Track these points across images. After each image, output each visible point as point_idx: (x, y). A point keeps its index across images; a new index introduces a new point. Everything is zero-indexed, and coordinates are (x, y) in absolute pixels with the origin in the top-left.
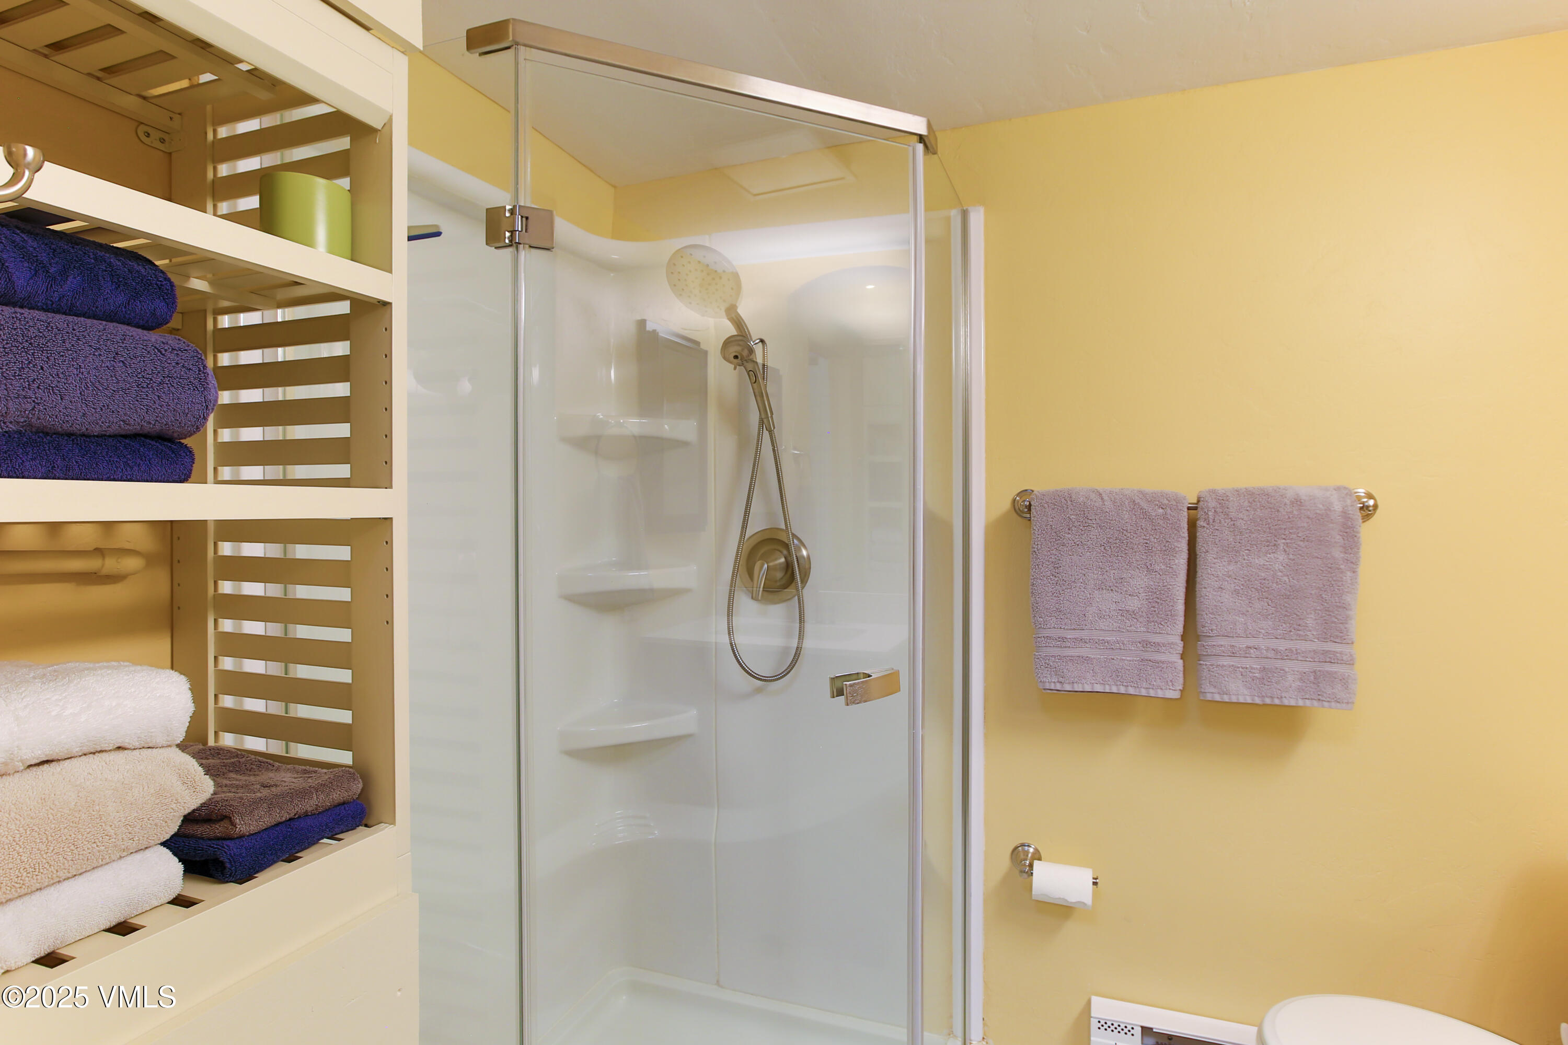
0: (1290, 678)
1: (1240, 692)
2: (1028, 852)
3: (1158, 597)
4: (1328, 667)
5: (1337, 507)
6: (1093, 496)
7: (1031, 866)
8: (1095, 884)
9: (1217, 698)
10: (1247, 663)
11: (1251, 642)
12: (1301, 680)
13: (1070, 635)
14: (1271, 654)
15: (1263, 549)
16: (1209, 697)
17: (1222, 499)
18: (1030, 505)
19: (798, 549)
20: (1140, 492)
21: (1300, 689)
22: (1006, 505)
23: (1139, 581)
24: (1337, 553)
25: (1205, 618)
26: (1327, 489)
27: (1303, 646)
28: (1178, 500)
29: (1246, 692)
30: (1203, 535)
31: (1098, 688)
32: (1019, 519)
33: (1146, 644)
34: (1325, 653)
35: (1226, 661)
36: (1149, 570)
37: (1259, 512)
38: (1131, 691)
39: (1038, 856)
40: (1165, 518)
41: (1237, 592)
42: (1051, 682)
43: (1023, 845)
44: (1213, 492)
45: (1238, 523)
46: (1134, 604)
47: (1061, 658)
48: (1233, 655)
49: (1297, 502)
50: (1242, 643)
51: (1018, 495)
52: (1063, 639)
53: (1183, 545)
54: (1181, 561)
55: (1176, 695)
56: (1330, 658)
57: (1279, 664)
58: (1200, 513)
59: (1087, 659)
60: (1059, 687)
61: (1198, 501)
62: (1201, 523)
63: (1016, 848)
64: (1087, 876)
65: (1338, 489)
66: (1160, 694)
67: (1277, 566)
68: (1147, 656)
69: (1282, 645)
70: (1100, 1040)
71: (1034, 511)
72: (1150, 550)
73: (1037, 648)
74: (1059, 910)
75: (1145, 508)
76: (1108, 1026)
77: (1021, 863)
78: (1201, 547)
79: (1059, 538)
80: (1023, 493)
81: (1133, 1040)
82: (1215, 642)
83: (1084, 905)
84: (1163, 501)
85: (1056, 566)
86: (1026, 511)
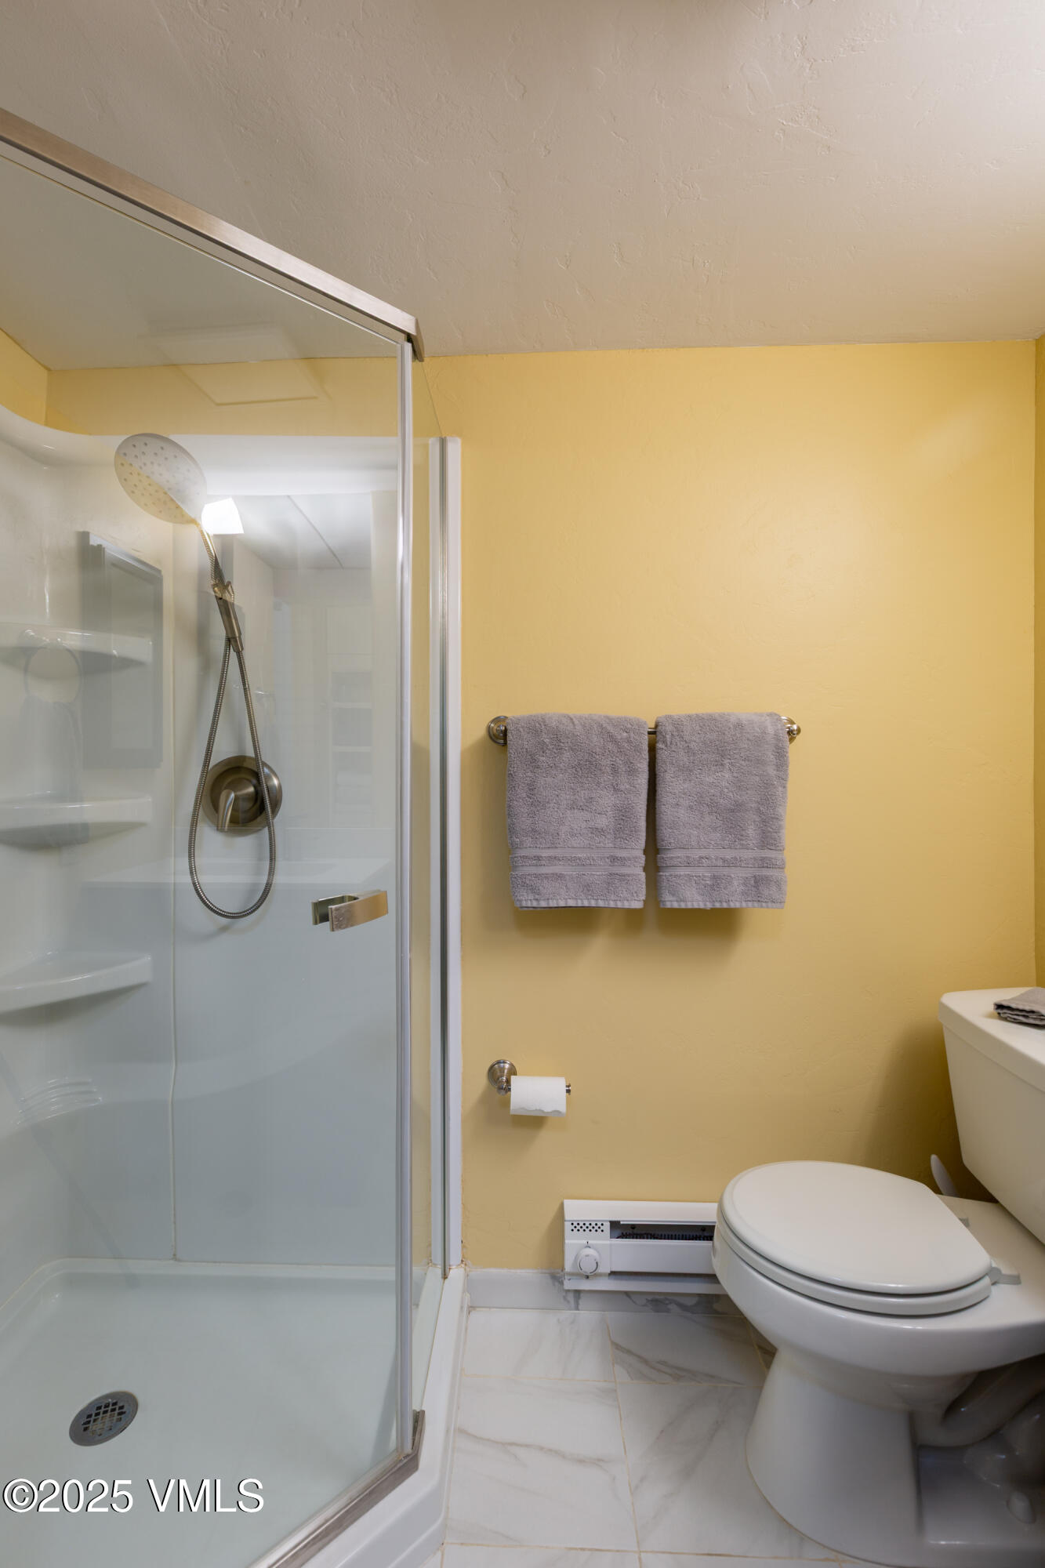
0: (736, 883)
1: (694, 899)
2: (504, 1068)
3: (623, 814)
4: (765, 872)
5: (771, 730)
6: (564, 721)
7: (508, 1082)
8: (568, 1091)
9: (676, 905)
10: (700, 871)
11: (703, 853)
12: (745, 884)
13: (545, 853)
14: (720, 863)
15: (713, 768)
16: (668, 905)
17: (677, 724)
18: (506, 730)
19: (268, 778)
20: (607, 717)
21: (743, 893)
22: (480, 732)
23: (607, 800)
24: (771, 771)
25: (666, 833)
26: (761, 715)
27: (747, 854)
28: (639, 725)
29: (699, 898)
30: (663, 754)
31: (570, 903)
32: (495, 745)
33: (614, 859)
34: (763, 859)
35: (682, 871)
36: (616, 790)
37: (708, 736)
38: (601, 904)
39: (513, 1071)
40: (629, 742)
41: (691, 807)
42: (527, 900)
43: (499, 1062)
44: (669, 717)
45: (692, 745)
46: (602, 822)
47: (537, 876)
48: (688, 865)
49: (739, 725)
50: (696, 854)
51: (492, 721)
52: (538, 858)
53: (643, 766)
54: (643, 780)
55: (640, 905)
56: (765, 863)
57: (726, 871)
58: (659, 737)
59: (560, 877)
60: (535, 904)
61: (656, 726)
62: (660, 745)
63: (492, 1067)
64: (560, 1084)
65: (770, 715)
66: (626, 905)
67: (724, 783)
68: (615, 870)
69: (729, 854)
70: (573, 1242)
71: (509, 735)
72: (615, 770)
73: (514, 868)
74: (534, 1122)
75: (612, 732)
76: (580, 1227)
77: (499, 1079)
78: (660, 767)
79: (534, 760)
80: (497, 720)
81: (604, 1240)
82: (673, 855)
83: (558, 1112)
84: (627, 726)
85: (531, 788)
86: (499, 736)
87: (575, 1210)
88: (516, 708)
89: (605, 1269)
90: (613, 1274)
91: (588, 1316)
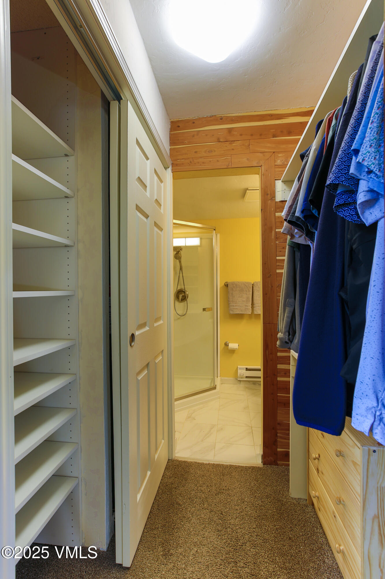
1: (259, 312)
2: (228, 342)
3: (248, 298)
6: (237, 282)
7: (228, 344)
8: (239, 346)
9: (256, 313)
10: (260, 308)
13: (234, 305)
16: (255, 313)
19: (186, 292)
20: (245, 282)
22: (223, 284)
23: (245, 296)
25: (255, 301)
28: (250, 283)
30: (254, 288)
31: (239, 313)
32: (226, 287)
33: (246, 306)
35: (257, 308)
36: (246, 294)
38: (244, 313)
40: (248, 286)
41: (259, 297)
42: (231, 312)
44: (256, 282)
45: (259, 287)
46: (244, 300)
47: (233, 308)
50: (260, 305)
52: (233, 306)
53: (251, 290)
54: (251, 293)
55: (251, 313)
58: (254, 285)
59: (237, 309)
60: (233, 313)
61: (253, 283)
62: (254, 287)
63: (225, 342)
64: (237, 345)
66: (248, 313)
68: (246, 308)
70: (239, 371)
71: (228, 285)
72: (246, 291)
73: (230, 307)
74: (233, 351)
75: (246, 284)
76: (240, 369)
77: (226, 345)
78: (254, 290)
79: (232, 289)
80: (226, 282)
81: (244, 371)
82: (255, 305)
83: (236, 348)
84: (249, 283)
85: (232, 294)
86: (226, 285)
87: (239, 367)
88: (229, 281)
89: (245, 376)
90: (246, 377)
91: (242, 385)
